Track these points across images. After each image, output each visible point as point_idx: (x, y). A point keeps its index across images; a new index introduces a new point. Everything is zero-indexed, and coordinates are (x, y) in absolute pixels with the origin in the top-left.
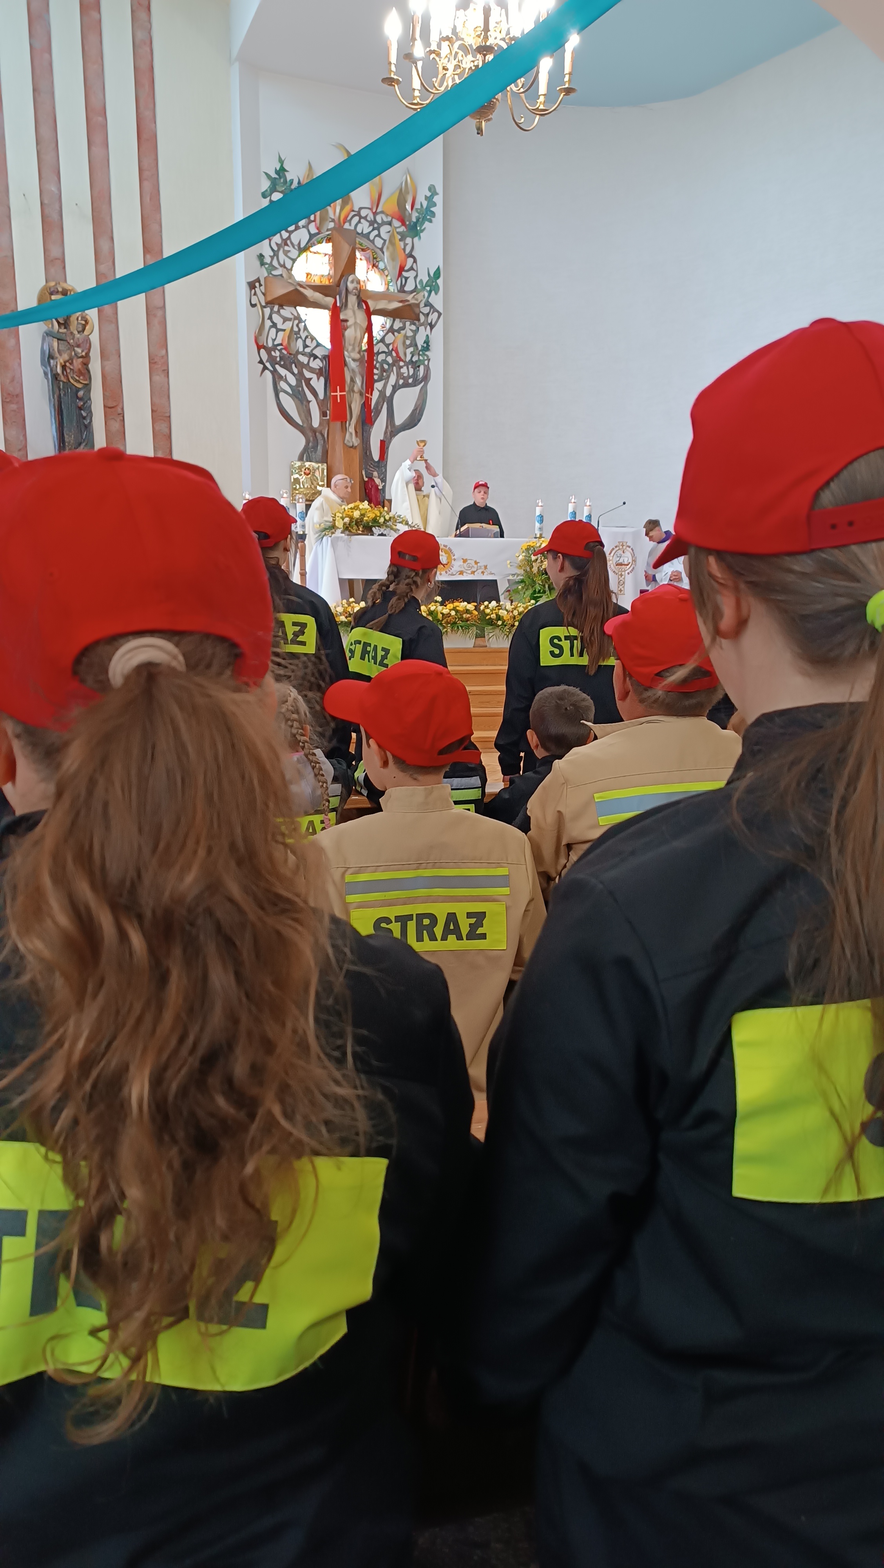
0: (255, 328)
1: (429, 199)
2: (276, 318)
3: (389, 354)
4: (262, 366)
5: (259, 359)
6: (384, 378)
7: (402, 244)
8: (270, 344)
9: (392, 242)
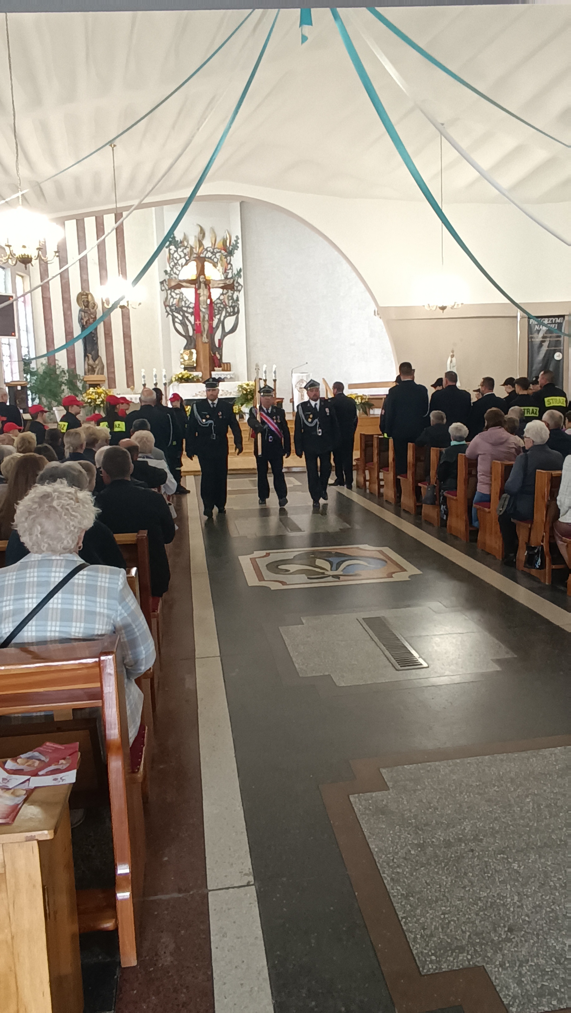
0: (163, 299)
1: (236, 241)
2: (173, 294)
3: (222, 303)
4: (167, 314)
5: (165, 311)
6: (220, 313)
7: (225, 260)
8: (171, 304)
9: (221, 260)
